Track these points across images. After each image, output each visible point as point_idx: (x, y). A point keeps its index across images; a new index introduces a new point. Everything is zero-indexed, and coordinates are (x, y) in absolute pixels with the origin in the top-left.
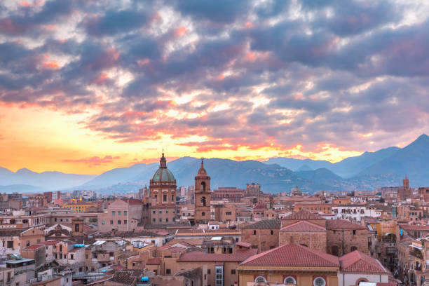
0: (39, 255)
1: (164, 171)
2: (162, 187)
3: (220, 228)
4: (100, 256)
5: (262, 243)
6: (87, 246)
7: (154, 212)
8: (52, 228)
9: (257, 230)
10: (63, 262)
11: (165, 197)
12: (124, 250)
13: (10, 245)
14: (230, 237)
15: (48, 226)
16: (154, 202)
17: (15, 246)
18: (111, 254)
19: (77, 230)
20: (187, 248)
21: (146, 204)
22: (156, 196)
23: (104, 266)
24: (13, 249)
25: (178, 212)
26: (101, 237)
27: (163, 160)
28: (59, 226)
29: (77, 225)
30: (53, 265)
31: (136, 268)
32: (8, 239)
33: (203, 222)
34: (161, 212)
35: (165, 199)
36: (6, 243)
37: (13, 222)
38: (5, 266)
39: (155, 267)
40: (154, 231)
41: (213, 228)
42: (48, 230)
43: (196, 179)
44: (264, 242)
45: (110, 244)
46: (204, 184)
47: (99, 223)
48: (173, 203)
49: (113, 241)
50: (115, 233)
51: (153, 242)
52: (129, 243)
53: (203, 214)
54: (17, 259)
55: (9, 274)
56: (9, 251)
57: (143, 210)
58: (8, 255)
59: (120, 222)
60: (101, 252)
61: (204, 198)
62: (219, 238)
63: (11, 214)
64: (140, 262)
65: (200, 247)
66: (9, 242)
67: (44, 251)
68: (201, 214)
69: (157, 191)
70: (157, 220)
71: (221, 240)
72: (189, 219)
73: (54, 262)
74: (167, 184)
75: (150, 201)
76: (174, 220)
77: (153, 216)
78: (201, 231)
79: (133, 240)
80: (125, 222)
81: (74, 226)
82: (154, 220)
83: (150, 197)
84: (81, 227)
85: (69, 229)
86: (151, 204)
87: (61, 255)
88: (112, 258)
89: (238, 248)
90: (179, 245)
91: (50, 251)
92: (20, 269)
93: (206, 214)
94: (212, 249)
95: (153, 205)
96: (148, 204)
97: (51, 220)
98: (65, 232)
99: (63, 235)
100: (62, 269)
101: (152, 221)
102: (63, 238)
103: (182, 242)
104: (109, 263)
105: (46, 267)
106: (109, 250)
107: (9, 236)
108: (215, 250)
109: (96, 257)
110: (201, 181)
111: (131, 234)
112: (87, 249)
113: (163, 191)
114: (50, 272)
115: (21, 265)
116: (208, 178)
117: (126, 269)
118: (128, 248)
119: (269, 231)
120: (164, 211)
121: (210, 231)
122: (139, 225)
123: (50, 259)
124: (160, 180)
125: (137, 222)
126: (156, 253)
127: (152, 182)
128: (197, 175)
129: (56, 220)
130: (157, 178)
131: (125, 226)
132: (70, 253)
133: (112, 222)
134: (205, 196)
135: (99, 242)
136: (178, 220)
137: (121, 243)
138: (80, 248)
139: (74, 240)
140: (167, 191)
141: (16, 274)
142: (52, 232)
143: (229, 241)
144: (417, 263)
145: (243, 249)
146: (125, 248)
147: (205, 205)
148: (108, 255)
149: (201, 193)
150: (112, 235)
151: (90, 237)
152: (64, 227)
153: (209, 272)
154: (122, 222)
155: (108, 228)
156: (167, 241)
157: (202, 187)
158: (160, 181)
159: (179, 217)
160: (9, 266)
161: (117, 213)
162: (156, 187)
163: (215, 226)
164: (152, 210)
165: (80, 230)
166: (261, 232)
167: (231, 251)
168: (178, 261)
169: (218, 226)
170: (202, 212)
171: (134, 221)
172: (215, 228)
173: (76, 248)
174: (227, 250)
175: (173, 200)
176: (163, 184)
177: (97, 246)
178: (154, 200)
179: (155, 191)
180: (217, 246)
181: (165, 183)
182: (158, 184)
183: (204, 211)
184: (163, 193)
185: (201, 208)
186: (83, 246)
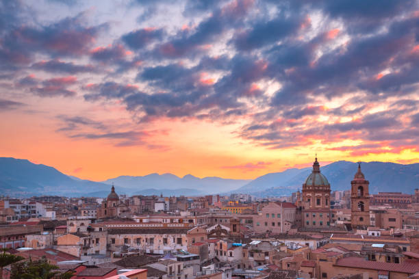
0: (203, 252)
1: (317, 175)
2: (318, 191)
3: (382, 235)
4: (256, 255)
6: (244, 245)
7: (307, 216)
8: (213, 228)
10: (223, 258)
11: (318, 201)
12: (278, 251)
13: (180, 241)
14: (395, 246)
15: (209, 225)
16: (307, 206)
17: (184, 242)
18: (267, 254)
19: (234, 230)
20: (344, 253)
21: (298, 207)
22: (309, 200)
23: (260, 264)
24: (182, 245)
25: (333, 216)
26: (257, 237)
27: (316, 164)
28: (219, 226)
29: (234, 226)
30: (216, 261)
31: (290, 268)
32: (177, 236)
33: (361, 228)
34: (314, 216)
35: (318, 203)
36: (176, 240)
37: (181, 221)
38: (175, 259)
39: (310, 270)
40: (308, 234)
41: (373, 234)
42: (210, 229)
43: (352, 183)
45: (265, 244)
46: (361, 188)
47: (255, 224)
48: (327, 207)
49: (268, 242)
50: (270, 234)
51: (307, 244)
52: (283, 244)
53: (361, 219)
54: (185, 254)
55: (179, 266)
56: (178, 247)
57: (297, 213)
58: (178, 250)
59: (273, 224)
60: (257, 251)
62: (381, 246)
63: (180, 215)
64: (295, 263)
65: (359, 253)
66: (178, 239)
67: (207, 248)
68: (358, 219)
69: (310, 195)
70: (310, 224)
71: (383, 248)
72: (346, 224)
73: (216, 258)
74: (321, 188)
75: (303, 204)
76: (328, 223)
77: (306, 220)
78: (359, 236)
79: (287, 242)
80: (279, 224)
81: (232, 226)
82: (308, 223)
83: (303, 200)
84: (238, 227)
85: (228, 229)
86: (304, 208)
87: (221, 252)
88: (267, 258)
89: (406, 258)
90: (334, 249)
91: (211, 248)
93: (364, 219)
94: (374, 257)
95: (307, 208)
96: (301, 207)
97: (211, 221)
98: (225, 231)
99: (223, 234)
100: (222, 265)
101: (305, 224)
102: (222, 237)
103: (338, 246)
104: (264, 262)
105: (208, 263)
106: (264, 250)
107: (177, 233)
108: (377, 257)
109: (252, 256)
110: (358, 185)
111: (285, 236)
112: (244, 248)
113: (316, 195)
114: (212, 267)
115: (188, 259)
116: (366, 183)
117: (281, 269)
118: (282, 249)
120: (318, 215)
121: (370, 237)
122: (292, 227)
123: (212, 255)
125: (290, 224)
126: (310, 255)
127: (305, 186)
128: (353, 180)
129: (216, 220)
130: (311, 182)
131: (279, 228)
132: (229, 251)
133: (266, 224)
134: (363, 201)
135: (255, 242)
136: (333, 225)
137: (275, 244)
138: (238, 246)
139: (232, 239)
140: (321, 195)
141: (185, 267)
142: (213, 231)
143: (394, 250)
145: (413, 259)
146: (279, 249)
147: (362, 210)
148: (263, 254)
149: (359, 198)
150: (267, 236)
151: (246, 237)
152: (223, 227)
154: (276, 224)
155: (262, 229)
156: (321, 244)
157: (359, 191)
158: (314, 185)
159: (334, 221)
160: (179, 259)
161: (271, 216)
162: (309, 191)
163: (376, 233)
164: (305, 214)
165: (238, 230)
167: (397, 261)
168: (334, 266)
169: (380, 233)
170: (359, 217)
171: (287, 223)
172: (376, 235)
173: (234, 247)
174: (391, 259)
175: (327, 204)
176: (317, 188)
177: (253, 245)
178: (307, 204)
179: (307, 194)
180: (379, 254)
181: (319, 187)
182: (311, 188)
183: (362, 216)
184: (316, 197)
185: (358, 213)
186: (241, 245)
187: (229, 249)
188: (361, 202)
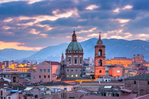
1: (75, 43)
2: (76, 54)
3: (111, 81)
5: (140, 91)
6: (20, 91)
7: (68, 70)
9: (136, 81)
11: (76, 60)
12: (44, 94)
14: (118, 87)
16: (68, 64)
18: (36, 97)
19: (14, 81)
20: (86, 93)
21: (62, 65)
22: (70, 60)
25: (84, 70)
26: (30, 86)
27: (74, 35)
28: (2, 78)
29: (14, 78)
33: (99, 77)
34: (72, 70)
35: (76, 62)
40: (67, 82)
41: (106, 80)
43: (95, 47)
44: (142, 90)
45: (35, 90)
46: (101, 51)
47: (32, 77)
48: (81, 65)
49: (38, 88)
50: (40, 83)
51: (65, 89)
52: (48, 89)
53: (100, 72)
57: (61, 69)
59: (45, 77)
60: (29, 95)
61: (101, 60)
62: (110, 87)
65: (96, 92)
68: (99, 71)
69: (71, 56)
71: (111, 89)
72: (91, 75)
74: (77, 52)
77: (67, 72)
78: (98, 82)
79: (52, 88)
80: (49, 76)
81: (13, 78)
84: (17, 79)
87: (2, 98)
89: (122, 93)
90: (81, 91)
93: (102, 72)
94: (105, 94)
95: (67, 66)
96: (64, 65)
98: (6, 82)
99: (5, 85)
102: (5, 86)
103: (85, 89)
106: (34, 94)
108: (107, 95)
110: (99, 49)
111: (51, 84)
112: (20, 93)
113: (74, 56)
116: (104, 47)
118: (48, 92)
120: (74, 69)
121: (104, 82)
122: (58, 78)
124: (72, 49)
125: (57, 76)
127: (67, 50)
128: (96, 45)
131: (49, 79)
132: (8, 96)
133: (40, 77)
134: (102, 59)
135: (28, 89)
136: (83, 76)
137: (43, 89)
138: (15, 92)
139: (11, 87)
140: (77, 56)
143: (117, 89)
145: (125, 93)
146: (45, 92)
147: (101, 65)
148: (34, 97)
149: (99, 57)
150: (38, 84)
152: (6, 79)
154: (47, 77)
156: (74, 88)
157: (99, 53)
159: (85, 74)
161: (43, 71)
162: (70, 54)
163: (108, 79)
164: (67, 69)
165: (17, 81)
166: (140, 82)
167: (118, 95)
169: (110, 79)
170: (100, 70)
171: (54, 76)
172: (108, 81)
173: (12, 93)
175: (81, 63)
176: (74, 52)
177: (27, 91)
179: (69, 56)
180: (108, 92)
181: (76, 51)
182: (71, 52)
183: (101, 70)
184: (74, 58)
185: (99, 67)
186: (17, 92)
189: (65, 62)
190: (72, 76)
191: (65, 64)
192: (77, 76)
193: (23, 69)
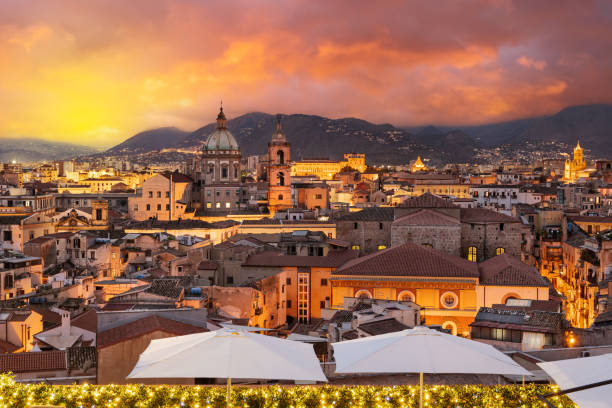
0: (48, 252)
1: (223, 133)
2: (224, 157)
3: (305, 218)
4: (132, 256)
6: (113, 241)
7: (209, 194)
8: (65, 214)
9: (359, 223)
10: (82, 262)
11: (224, 171)
12: (166, 247)
13: (8, 236)
15: (58, 210)
16: (209, 179)
17: (15, 237)
18: (148, 253)
19: (98, 218)
20: (257, 246)
21: (196, 181)
22: (211, 170)
23: (138, 269)
24: (12, 243)
25: (245, 193)
26: (133, 227)
27: (221, 117)
28: (73, 211)
29: (98, 212)
30: (68, 266)
31: (183, 274)
32: (4, 228)
34: (218, 194)
35: (225, 175)
36: (2, 234)
37: (10, 203)
40: (210, 220)
41: (295, 217)
42: (58, 217)
43: (270, 146)
44: (370, 240)
45: (145, 239)
46: (281, 153)
47: (131, 208)
48: (236, 180)
49: (150, 234)
50: (153, 222)
51: (208, 236)
52: (172, 238)
53: (281, 197)
54: (18, 257)
55: (7, 276)
56: (6, 245)
57: (193, 190)
58: (6, 251)
59: (159, 207)
60: (133, 250)
63: (8, 193)
64: (190, 265)
65: (276, 245)
66: (5, 232)
67: (54, 247)
68: (277, 197)
69: (214, 162)
71: (306, 236)
72: (260, 205)
73: (69, 262)
74: (228, 152)
76: (238, 205)
77: (207, 199)
78: (277, 221)
79: (177, 233)
80: (168, 207)
81: (95, 212)
83: (203, 170)
84: (104, 213)
85: (88, 216)
86: (204, 182)
87: (77, 253)
88: (149, 259)
89: (332, 249)
90: (244, 242)
91: (61, 246)
92: (21, 271)
93: (284, 197)
94: (294, 249)
95: (208, 182)
96: (200, 182)
97: (62, 203)
98: (83, 219)
99: (80, 224)
100: (79, 272)
103: (250, 238)
104: (145, 266)
105: (56, 270)
106: (144, 247)
107: (5, 224)
108: (298, 249)
109: (127, 256)
110: (276, 149)
111: (179, 224)
112: (113, 245)
113: (221, 162)
114: (62, 276)
115: (23, 265)
117: (169, 275)
118: (172, 244)
119: (377, 224)
120: (223, 192)
121: (291, 222)
122: (187, 211)
123: (62, 257)
124: (218, 146)
125: (185, 207)
126: (211, 253)
127: (205, 149)
129: (69, 202)
130: (214, 144)
131: (167, 212)
132: (90, 250)
133: (148, 207)
134: (283, 171)
135: (131, 233)
136: (243, 206)
138: (104, 243)
139: (95, 233)
140: (227, 162)
142: (64, 220)
143: (318, 238)
144: (591, 271)
145: (338, 249)
146: (167, 244)
147: (282, 184)
148: (144, 254)
149: (278, 166)
150: (149, 225)
151: (118, 228)
152: (81, 213)
153: (289, 281)
154: (164, 208)
155: (142, 216)
156: (226, 235)
157: (278, 158)
158: (218, 148)
159: (246, 201)
160: (8, 265)
161: (155, 195)
162: (212, 157)
163: (297, 215)
164: (206, 191)
165: (104, 218)
166: (365, 225)
167: (320, 252)
168: (242, 266)
169: (302, 215)
170: (278, 194)
171: (180, 205)
172: (298, 218)
173: (98, 244)
174: (315, 251)
175: (236, 176)
176: (222, 153)
178: (208, 176)
179: (209, 162)
180: (300, 245)
181: (225, 151)
182: (214, 152)
183: (282, 193)
184: (222, 165)
185: (277, 188)
186: (109, 242)
187: (90, 248)
188: (281, 173)
189: (203, 175)
190: (218, 205)
191: (201, 179)
192: (228, 205)
193: (100, 182)
